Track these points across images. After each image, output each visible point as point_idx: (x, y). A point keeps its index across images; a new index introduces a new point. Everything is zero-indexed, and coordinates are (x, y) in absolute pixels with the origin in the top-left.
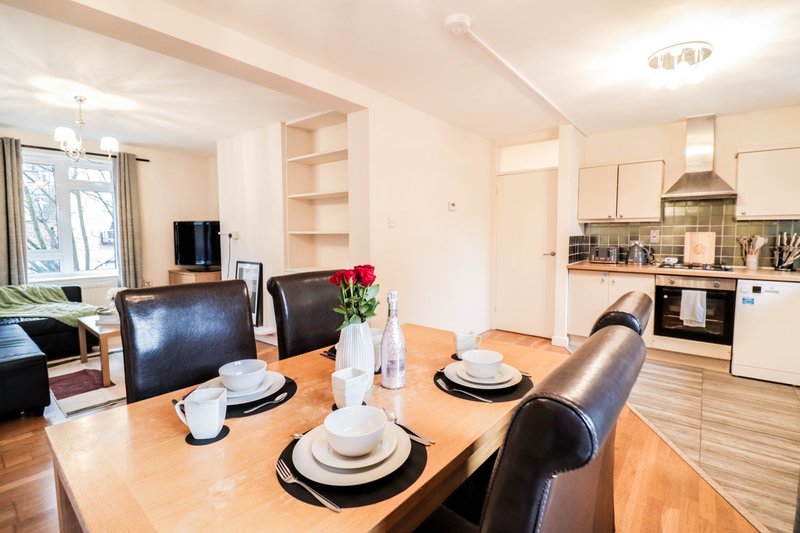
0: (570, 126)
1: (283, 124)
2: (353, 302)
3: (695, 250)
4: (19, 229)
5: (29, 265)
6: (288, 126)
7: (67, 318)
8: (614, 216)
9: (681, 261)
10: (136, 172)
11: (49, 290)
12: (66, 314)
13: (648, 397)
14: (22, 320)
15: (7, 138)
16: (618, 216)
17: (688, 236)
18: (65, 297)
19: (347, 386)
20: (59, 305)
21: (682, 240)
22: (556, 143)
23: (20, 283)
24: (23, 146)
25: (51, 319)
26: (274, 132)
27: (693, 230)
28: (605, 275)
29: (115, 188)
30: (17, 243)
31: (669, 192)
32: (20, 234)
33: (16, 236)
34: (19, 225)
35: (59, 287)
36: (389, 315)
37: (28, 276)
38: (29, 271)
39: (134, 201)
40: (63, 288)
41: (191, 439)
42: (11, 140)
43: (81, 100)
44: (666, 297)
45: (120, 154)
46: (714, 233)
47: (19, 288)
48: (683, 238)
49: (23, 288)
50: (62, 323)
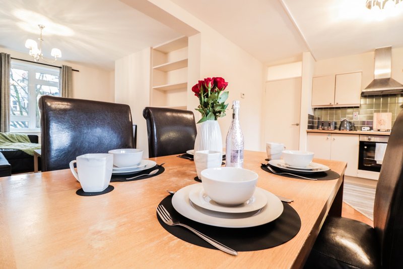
0: (309, 53)
1: (151, 48)
2: (211, 102)
3: (380, 122)
4: (7, 102)
5: (11, 123)
6: (155, 49)
7: (29, 150)
8: (333, 104)
9: (371, 128)
10: (71, 76)
11: (21, 136)
12: (28, 148)
13: (362, 203)
14: (3, 150)
15: (3, 53)
16: (336, 104)
17: (375, 115)
18: (29, 140)
19: (209, 159)
20: (25, 144)
21: (372, 118)
22: (300, 63)
23: (5, 132)
24: (12, 58)
25: (19, 151)
26: (146, 53)
27: (378, 111)
28: (328, 135)
29: (60, 84)
30: (5, 110)
31: (366, 89)
32: (7, 105)
33: (5, 106)
34: (7, 100)
35: (27, 135)
36: (234, 118)
37: (10, 129)
38: (11, 127)
39: (69, 92)
40: (28, 136)
41: (81, 192)
42: (5, 54)
43: (42, 27)
44: (366, 147)
45: (63, 66)
46: (391, 113)
47: (4, 134)
48: (373, 116)
49: (6, 134)
50: (25, 153)
